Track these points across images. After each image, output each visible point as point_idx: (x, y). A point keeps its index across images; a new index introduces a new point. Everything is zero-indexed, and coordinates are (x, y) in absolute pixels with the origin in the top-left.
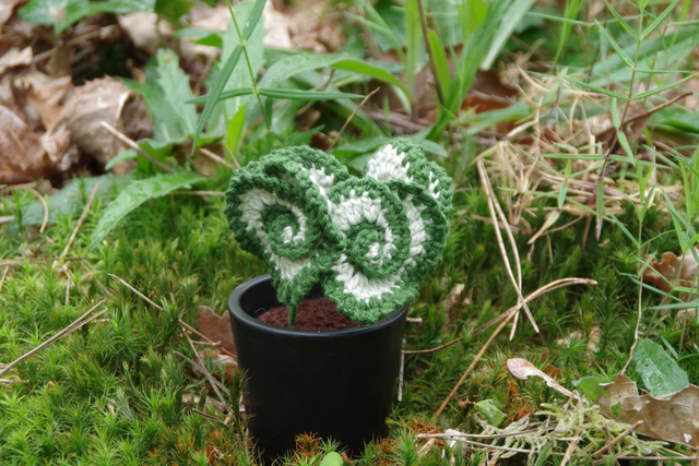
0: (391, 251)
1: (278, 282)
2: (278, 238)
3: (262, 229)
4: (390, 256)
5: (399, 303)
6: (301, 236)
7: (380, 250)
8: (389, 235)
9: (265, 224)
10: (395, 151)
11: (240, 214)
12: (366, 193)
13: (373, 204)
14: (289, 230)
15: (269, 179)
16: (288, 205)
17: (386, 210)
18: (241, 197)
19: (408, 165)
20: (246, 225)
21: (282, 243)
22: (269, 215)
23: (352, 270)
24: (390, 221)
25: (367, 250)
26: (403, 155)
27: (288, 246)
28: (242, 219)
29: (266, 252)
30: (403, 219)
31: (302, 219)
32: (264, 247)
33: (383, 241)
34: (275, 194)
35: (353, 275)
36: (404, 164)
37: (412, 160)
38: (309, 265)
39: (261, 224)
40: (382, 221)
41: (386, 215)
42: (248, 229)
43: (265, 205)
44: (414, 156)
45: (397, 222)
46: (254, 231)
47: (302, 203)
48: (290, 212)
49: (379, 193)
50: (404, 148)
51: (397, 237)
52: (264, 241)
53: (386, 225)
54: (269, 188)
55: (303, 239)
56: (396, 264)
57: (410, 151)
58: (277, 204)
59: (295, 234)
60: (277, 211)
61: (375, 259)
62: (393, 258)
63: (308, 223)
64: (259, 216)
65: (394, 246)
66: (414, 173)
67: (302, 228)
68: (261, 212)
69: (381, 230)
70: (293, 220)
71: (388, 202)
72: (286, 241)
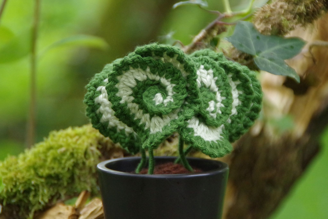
0: (221, 108)
2: (152, 101)
3: (133, 102)
4: (220, 112)
6: (169, 99)
7: (215, 106)
8: (219, 97)
9: (135, 97)
11: (116, 90)
13: (208, 74)
14: (159, 96)
15: (145, 58)
17: (216, 78)
18: (118, 78)
20: (120, 99)
22: (140, 89)
23: (197, 122)
24: (219, 87)
25: (208, 105)
27: (160, 106)
28: (118, 95)
30: (227, 86)
31: (170, 87)
33: (216, 102)
34: (148, 70)
35: (199, 124)
38: (176, 118)
39: (132, 98)
41: (217, 82)
42: (122, 102)
43: (137, 81)
45: (224, 87)
46: (126, 104)
48: (159, 83)
49: (211, 65)
51: (224, 98)
53: (216, 89)
54: (144, 65)
55: (172, 100)
56: (224, 117)
58: (148, 79)
59: (165, 98)
60: (147, 85)
61: (212, 112)
63: (175, 88)
64: (130, 92)
65: (223, 105)
67: (170, 94)
68: (132, 89)
69: (215, 93)
70: (162, 88)
71: (217, 73)
72: (158, 103)
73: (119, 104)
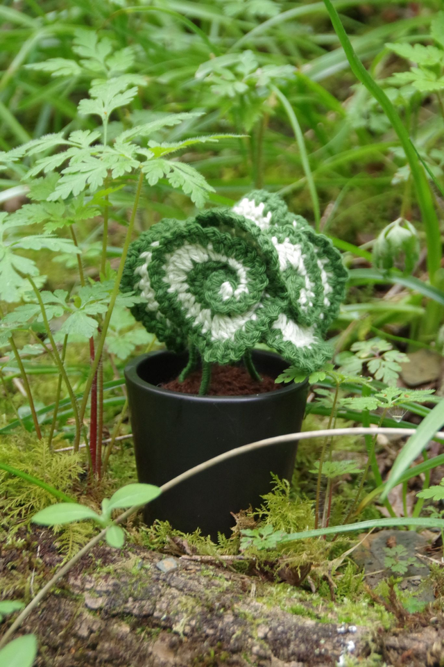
0: (311, 299)
3: (188, 291)
6: (242, 289)
7: (306, 297)
8: (307, 283)
9: (191, 285)
10: (253, 203)
11: (163, 274)
13: (295, 249)
14: (227, 286)
15: (205, 230)
16: (224, 259)
18: (167, 256)
19: (270, 215)
20: (169, 286)
21: (221, 300)
22: (199, 274)
23: (286, 318)
25: (299, 296)
26: (262, 206)
27: (227, 303)
28: (165, 280)
29: (188, 316)
31: (242, 271)
32: (186, 311)
33: (306, 288)
34: (210, 248)
36: (265, 214)
37: (273, 209)
38: (254, 318)
39: (186, 286)
42: (171, 290)
43: (194, 263)
44: (275, 205)
46: (176, 293)
48: (226, 266)
50: (261, 198)
51: (314, 284)
52: (186, 305)
53: (304, 272)
54: (206, 240)
55: (247, 291)
56: (317, 311)
57: (270, 201)
58: (210, 260)
59: (235, 288)
60: (208, 269)
61: (305, 304)
63: (250, 273)
64: (184, 277)
66: (278, 221)
67: (243, 281)
68: (188, 273)
70: (231, 273)
72: (226, 298)
73: (166, 293)
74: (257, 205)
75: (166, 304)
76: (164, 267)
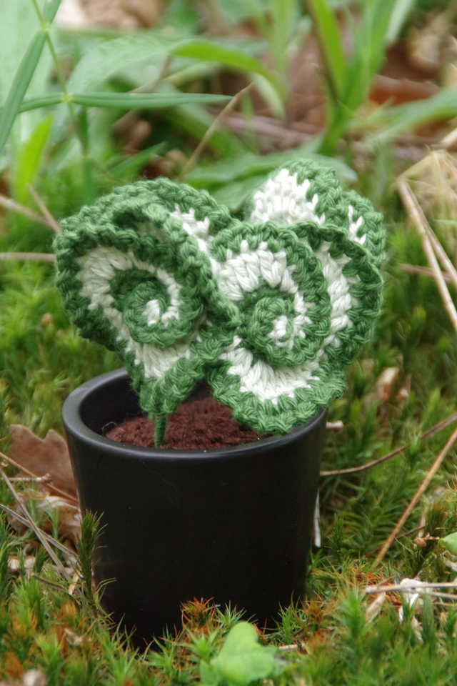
0: (303, 326)
1: (141, 382)
2: (139, 318)
3: (113, 305)
4: (302, 335)
5: (322, 401)
6: (173, 313)
7: (289, 326)
8: (299, 304)
9: (116, 298)
10: (294, 178)
11: (78, 285)
12: (264, 245)
13: (275, 259)
14: (154, 305)
15: (122, 233)
16: (151, 269)
17: (293, 267)
18: (79, 261)
19: (316, 198)
20: (88, 301)
21: (145, 325)
22: (123, 285)
23: (249, 358)
24: (300, 283)
25: (271, 327)
26: (307, 184)
27: (155, 329)
28: (83, 293)
29: (119, 339)
30: (318, 279)
31: (173, 287)
32: (116, 332)
33: (293, 313)
34: (131, 254)
35: (252, 365)
36: (309, 197)
37: (321, 191)
38: (188, 355)
39: (110, 299)
40: (289, 284)
41: (294, 275)
42: (92, 306)
43: (116, 270)
44: (324, 185)
45: (311, 283)
46: (100, 309)
47: (174, 264)
48: (154, 279)
49: (282, 243)
50: (307, 173)
51: (311, 305)
52: (115, 324)
53: (294, 289)
54: (122, 246)
55: (177, 316)
56: (312, 345)
57: (318, 178)
58: (135, 268)
59: (164, 310)
60: (134, 278)
61: (283, 340)
62: (308, 336)
63: (183, 294)
64: (107, 287)
65: (308, 320)
66: (326, 210)
67: (174, 302)
68: (110, 282)
69: (288, 297)
70: (159, 289)
71: (296, 256)
72: (151, 322)
73: (87, 311)
74: (300, 182)
75: (89, 326)
76: (78, 277)
